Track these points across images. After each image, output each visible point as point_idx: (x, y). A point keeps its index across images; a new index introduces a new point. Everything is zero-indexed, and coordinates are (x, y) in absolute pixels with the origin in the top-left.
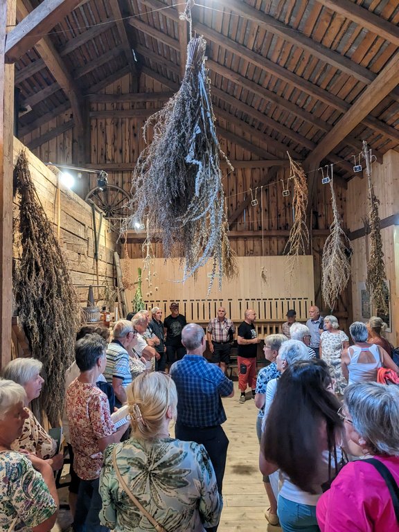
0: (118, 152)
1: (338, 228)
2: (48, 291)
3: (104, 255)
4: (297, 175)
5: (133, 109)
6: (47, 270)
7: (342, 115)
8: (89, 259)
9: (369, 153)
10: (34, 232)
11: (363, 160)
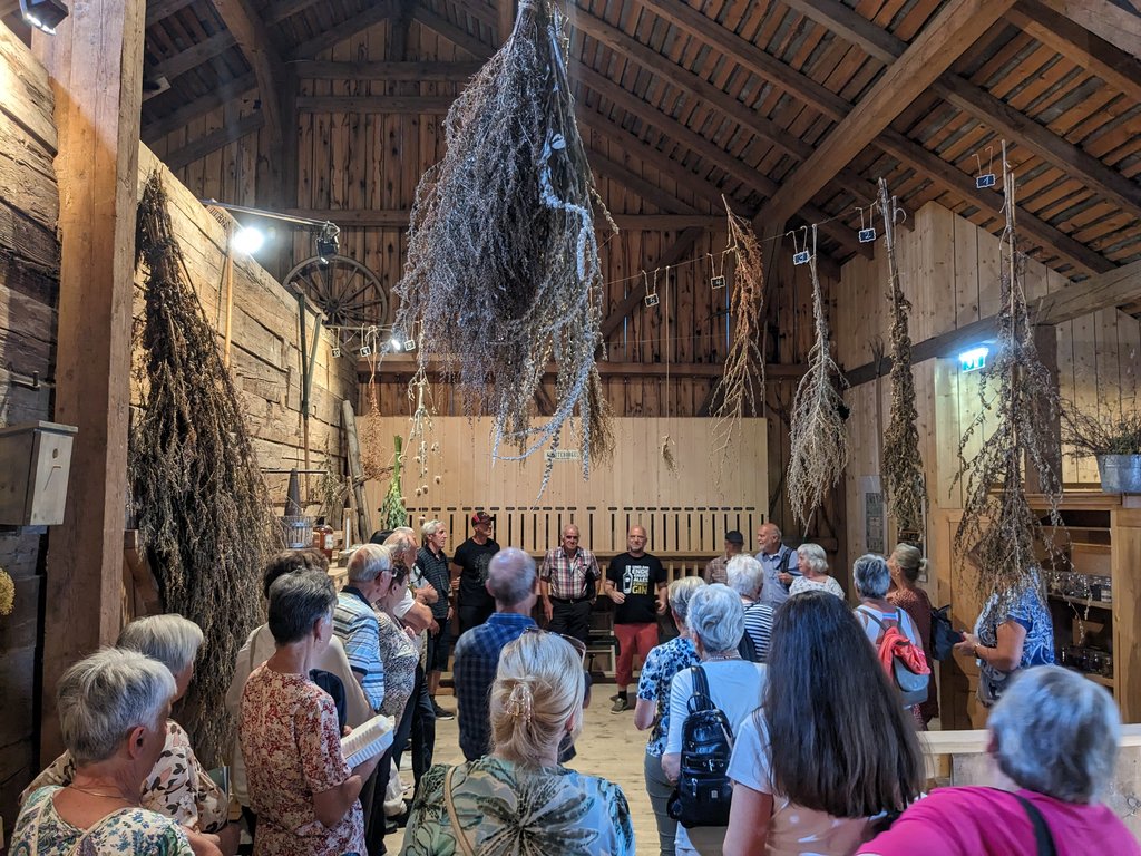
0: (357, 184)
1: (825, 357)
2: (204, 478)
3: (321, 405)
4: (742, 246)
5: (392, 94)
6: (203, 431)
7: (833, 125)
8: (289, 412)
9: (891, 203)
10: (177, 348)
11: (879, 218)
